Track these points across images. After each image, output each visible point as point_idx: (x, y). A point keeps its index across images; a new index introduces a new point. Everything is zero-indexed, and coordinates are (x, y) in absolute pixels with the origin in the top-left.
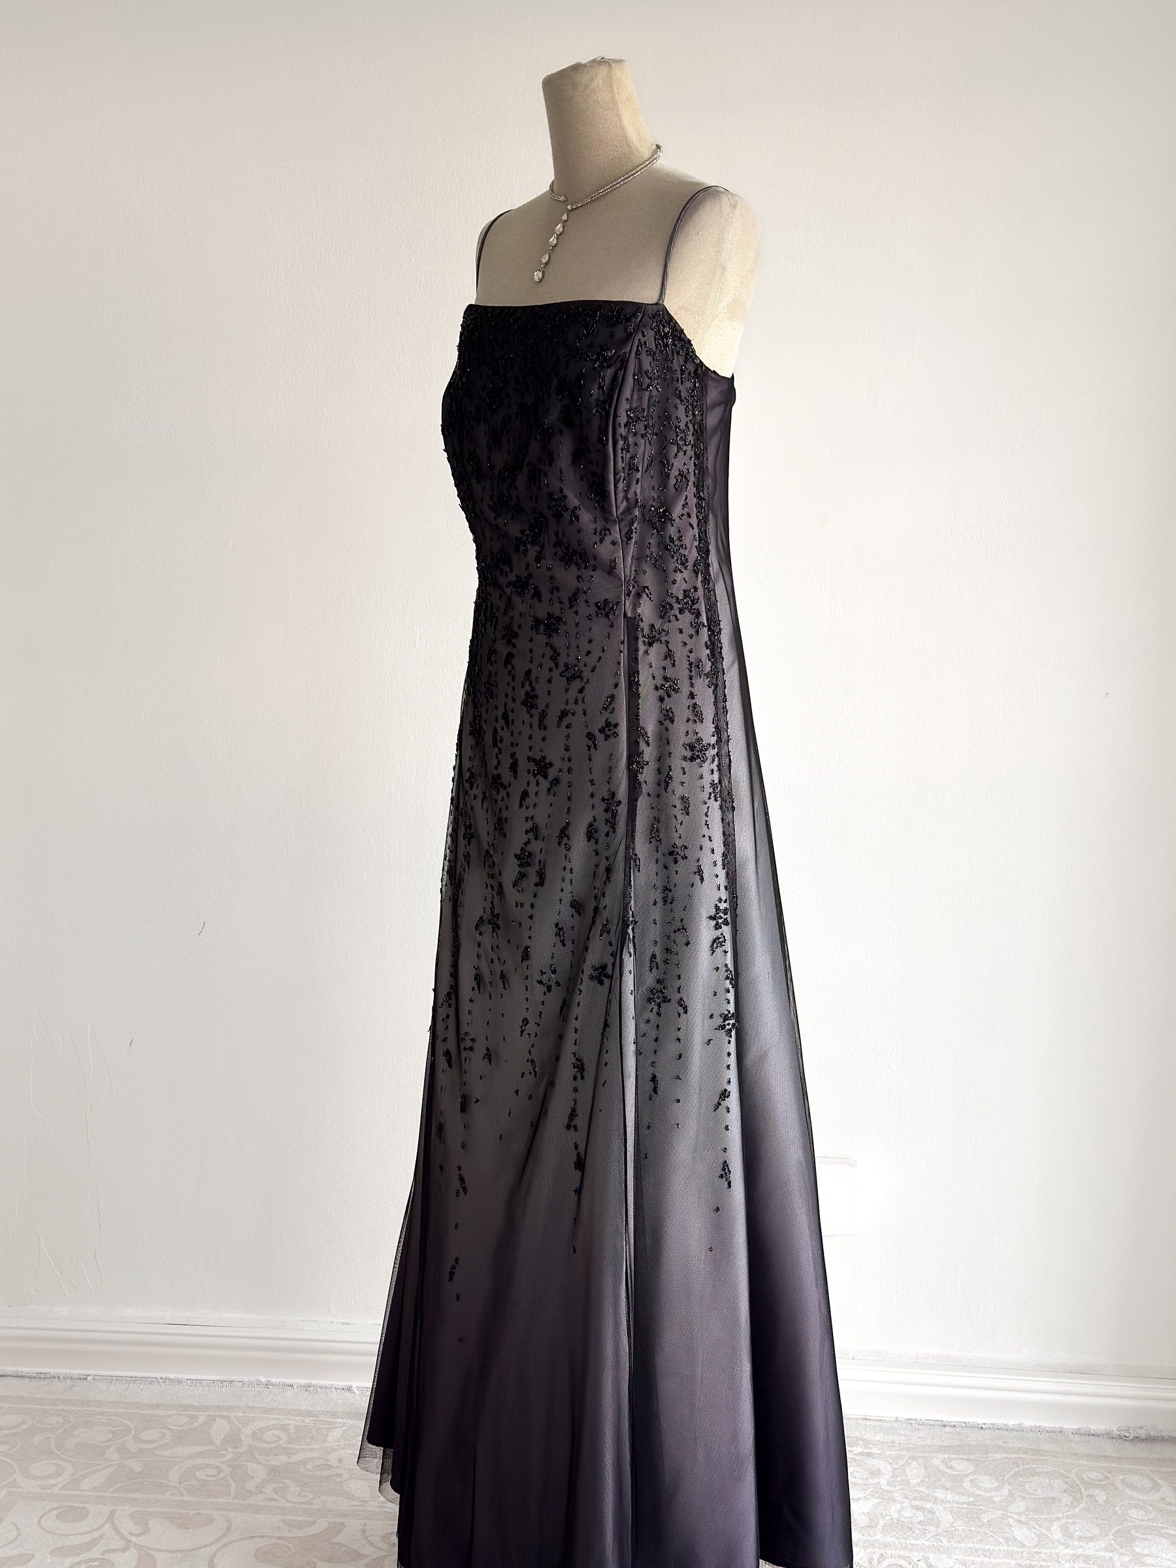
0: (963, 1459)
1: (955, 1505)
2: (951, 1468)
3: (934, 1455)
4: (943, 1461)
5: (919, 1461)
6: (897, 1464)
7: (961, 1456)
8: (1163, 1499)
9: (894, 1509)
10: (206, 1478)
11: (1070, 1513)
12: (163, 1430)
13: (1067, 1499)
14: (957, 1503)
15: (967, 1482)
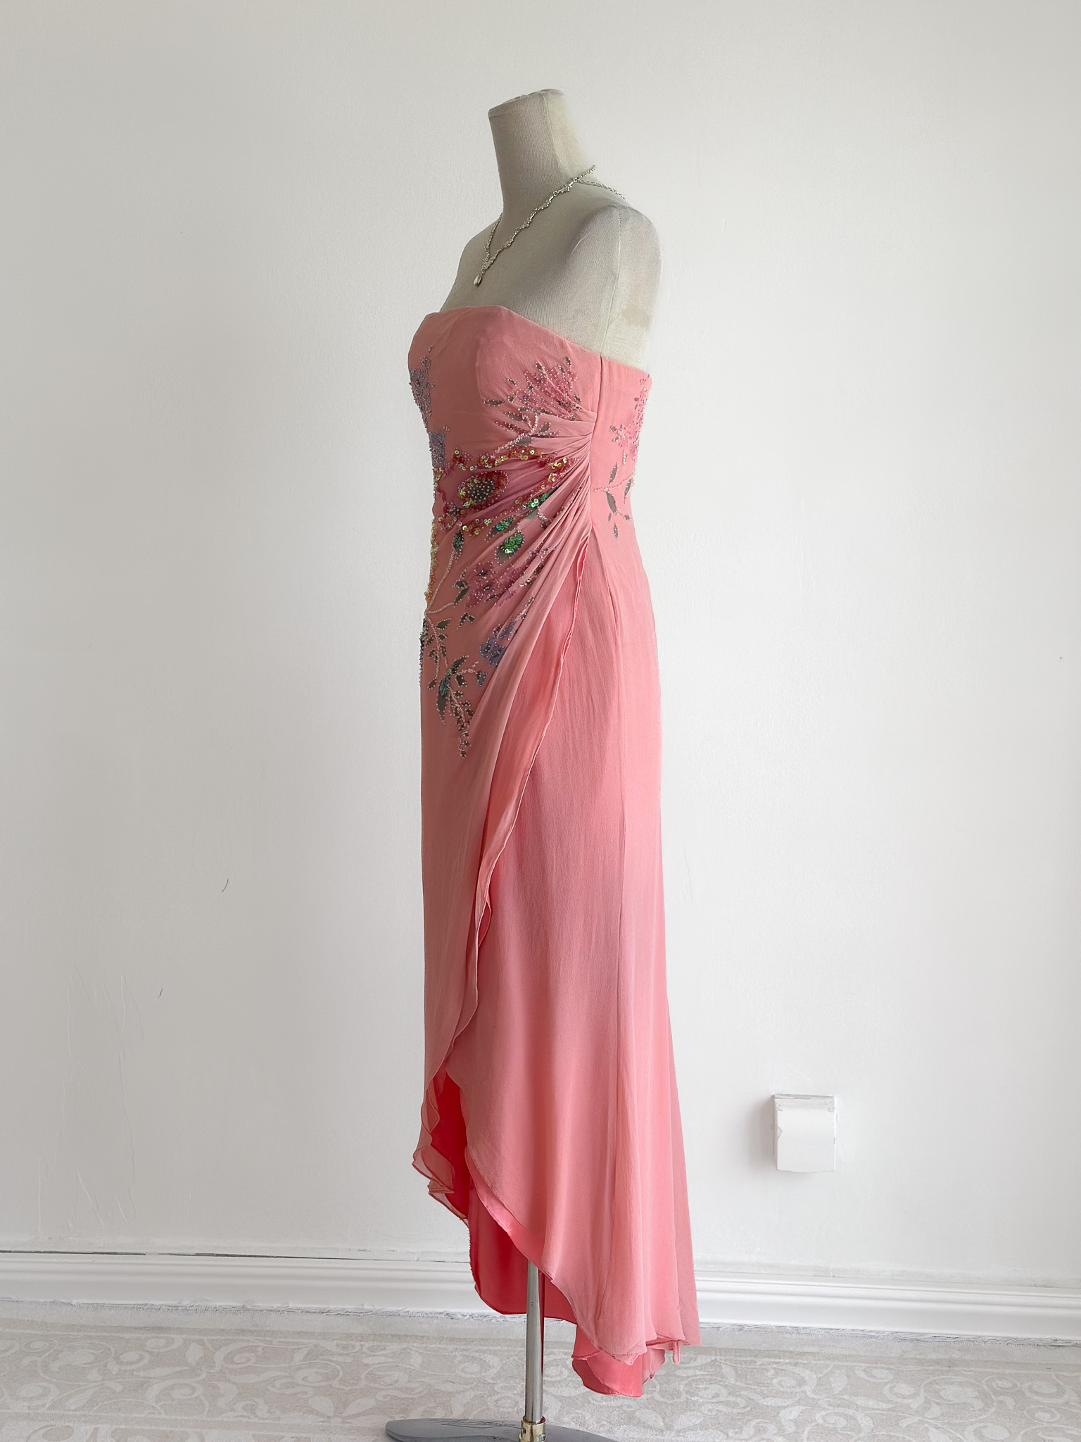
0: (880, 1368)
1: (876, 1411)
2: (872, 1376)
3: (854, 1364)
4: (864, 1370)
5: (842, 1371)
6: (821, 1373)
7: (880, 1365)
8: (1067, 1403)
9: (818, 1417)
10: (182, 1397)
11: (984, 1416)
12: (142, 1353)
13: (979, 1404)
14: (878, 1409)
15: (886, 1390)
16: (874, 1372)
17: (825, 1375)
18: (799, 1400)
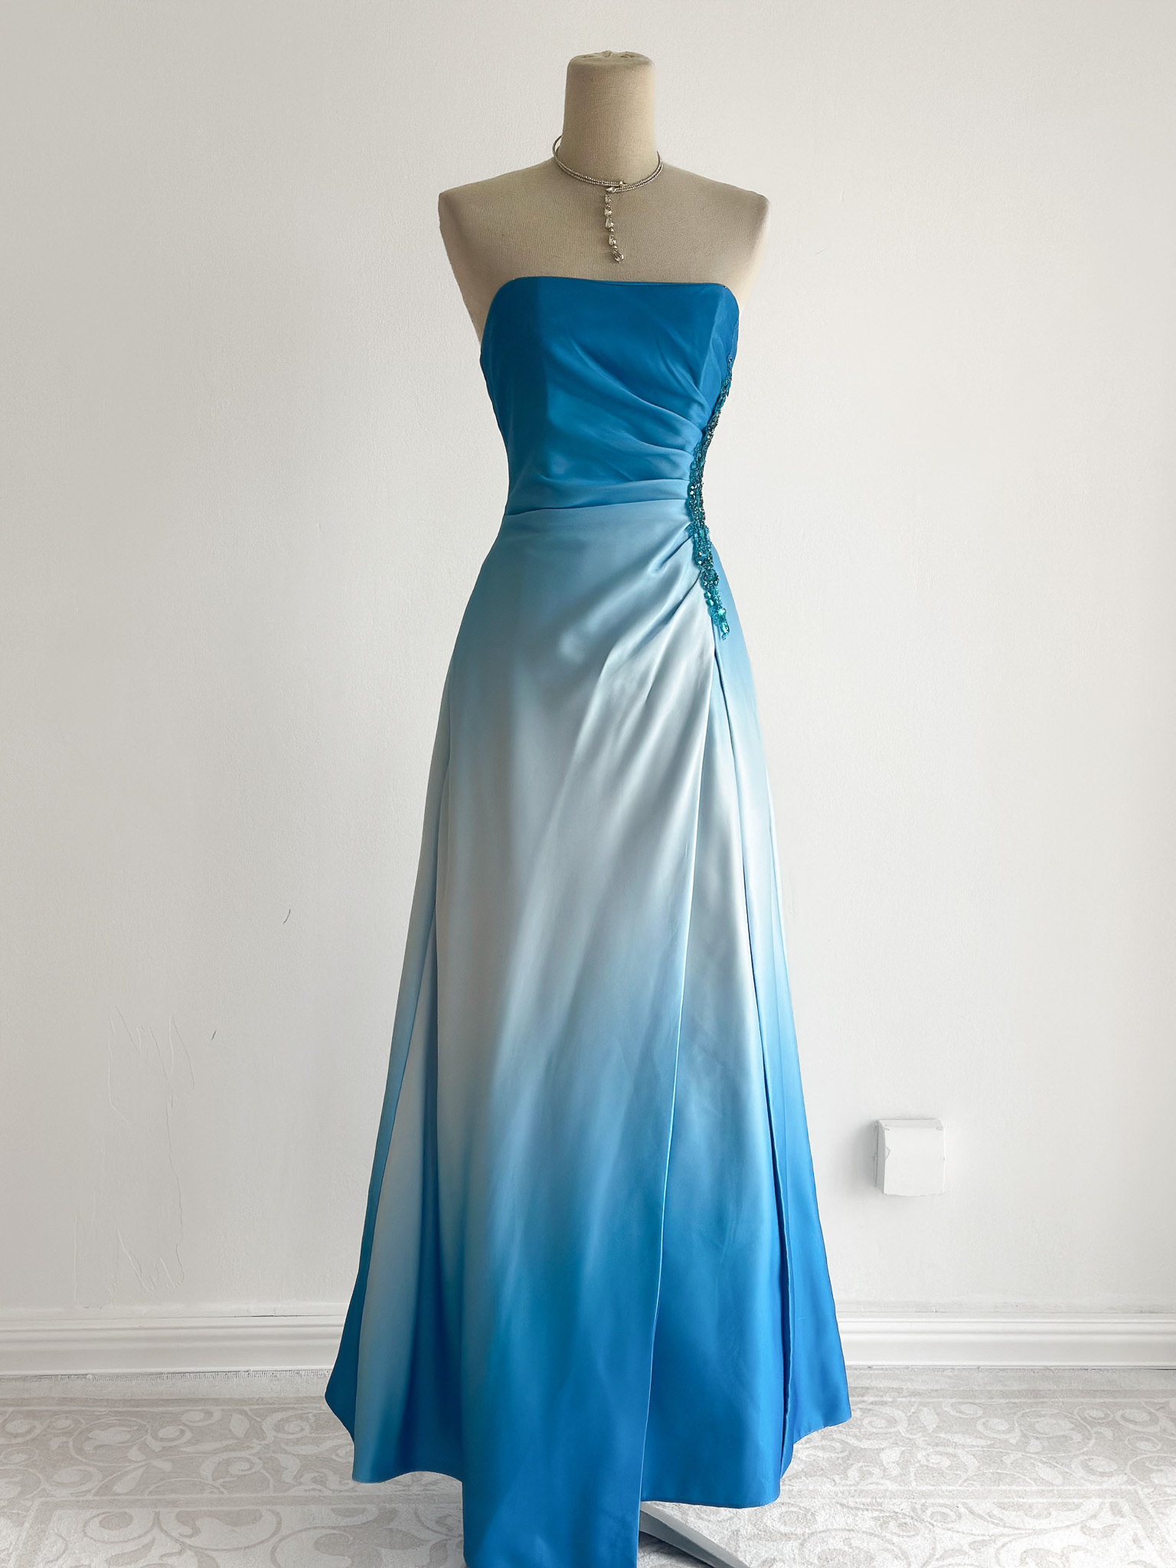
0: (967, 1403)
1: (977, 1449)
2: (961, 1412)
3: (941, 1399)
4: (952, 1406)
5: (929, 1407)
6: (909, 1411)
7: (966, 1401)
8: (1165, 1430)
9: (919, 1456)
10: (241, 1473)
11: (1085, 1449)
12: (181, 1427)
13: (1077, 1437)
14: (978, 1446)
15: (980, 1427)
16: (963, 1408)
17: (913, 1413)
18: (896, 1440)
